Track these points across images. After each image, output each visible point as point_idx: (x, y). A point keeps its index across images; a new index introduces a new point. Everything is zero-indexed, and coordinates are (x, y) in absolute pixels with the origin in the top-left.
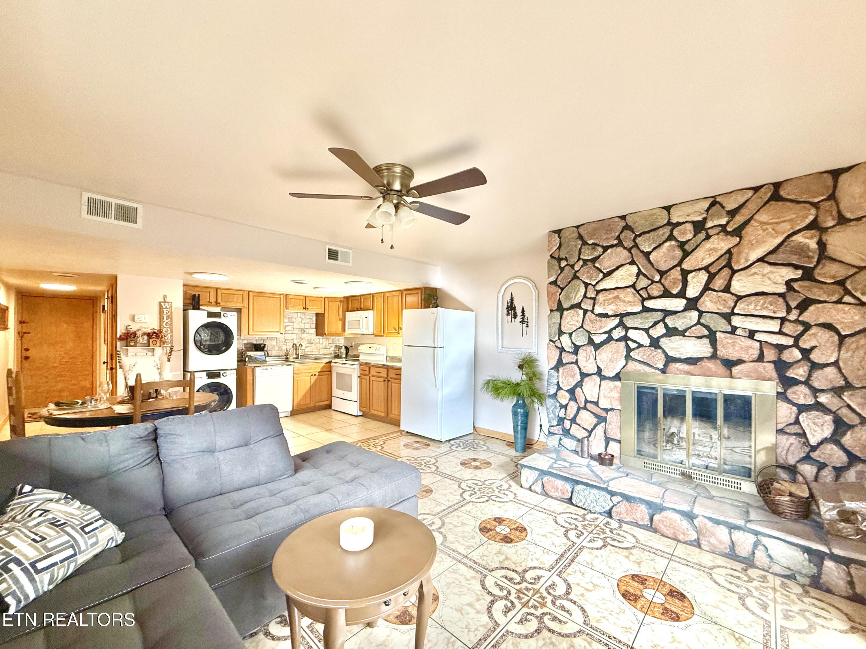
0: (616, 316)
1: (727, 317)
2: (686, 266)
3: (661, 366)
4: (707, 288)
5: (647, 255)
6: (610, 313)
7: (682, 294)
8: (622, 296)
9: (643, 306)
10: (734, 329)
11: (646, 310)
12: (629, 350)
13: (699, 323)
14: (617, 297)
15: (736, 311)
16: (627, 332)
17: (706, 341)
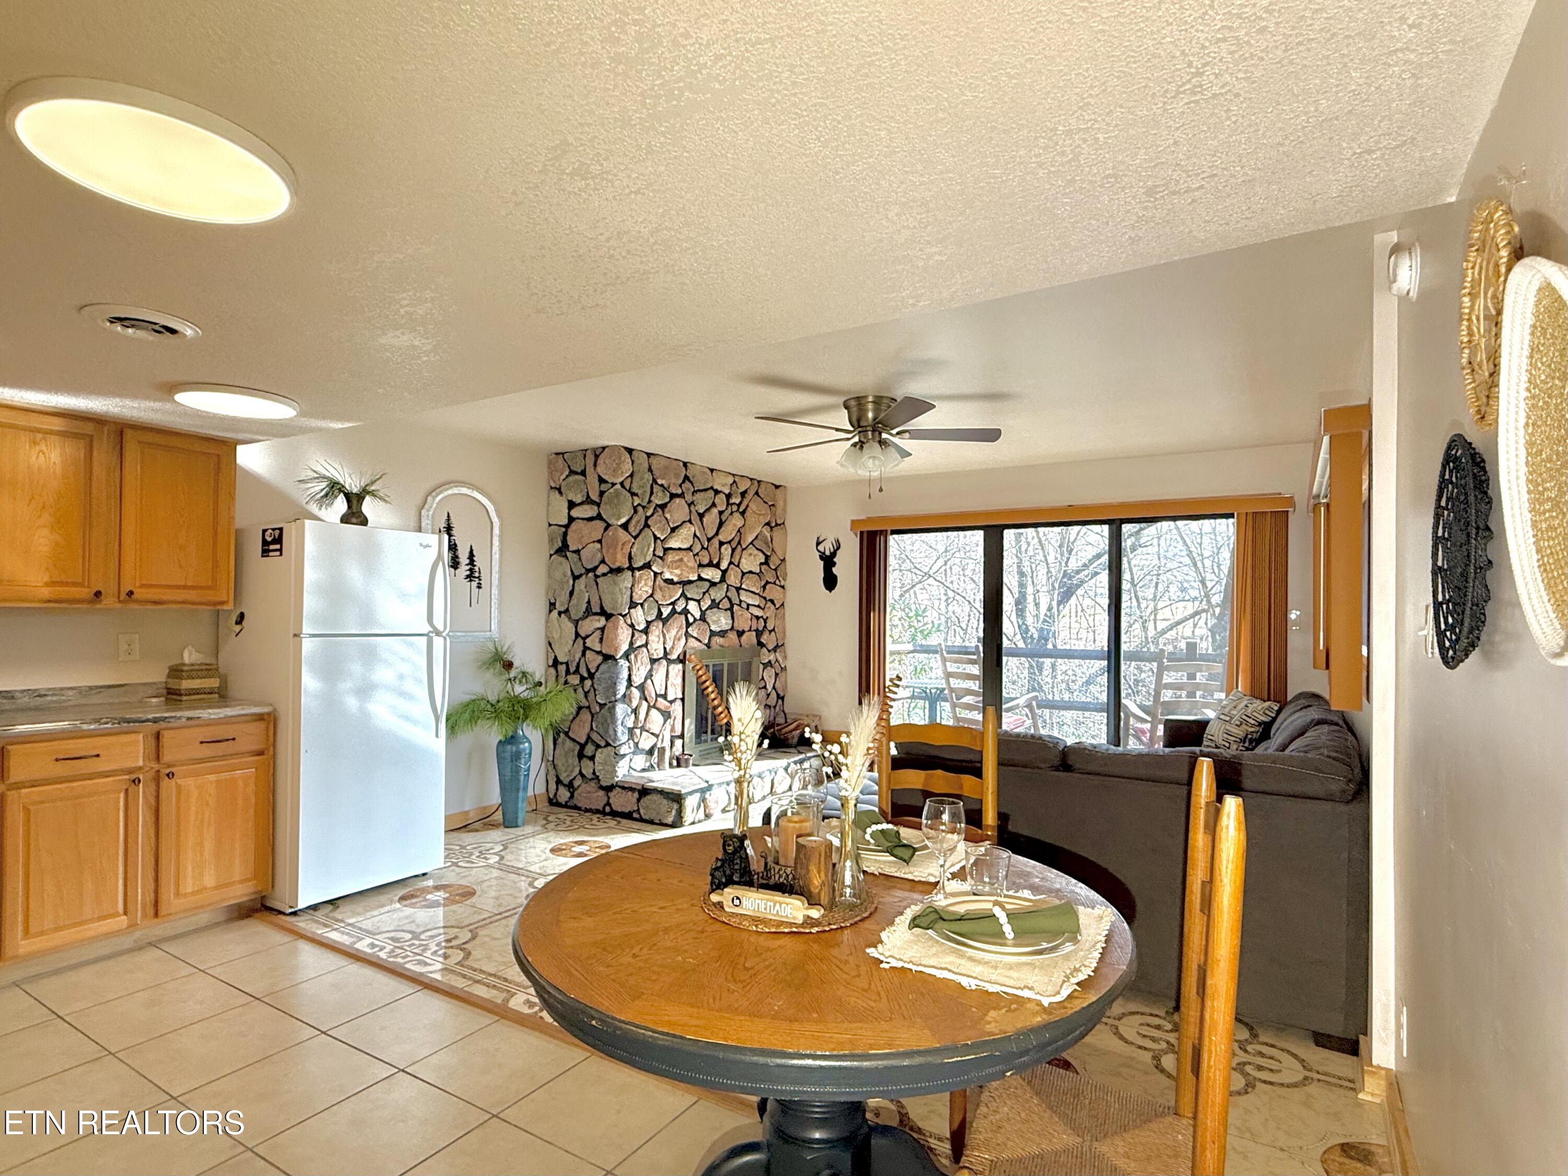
0: (679, 583)
1: (738, 589)
2: (721, 537)
3: (706, 641)
4: (731, 563)
5: (701, 516)
6: (676, 579)
7: (717, 566)
8: (685, 560)
9: (699, 576)
10: (741, 601)
11: (700, 578)
12: (688, 625)
13: (726, 596)
14: (681, 560)
15: (743, 586)
16: (687, 605)
17: (729, 612)
